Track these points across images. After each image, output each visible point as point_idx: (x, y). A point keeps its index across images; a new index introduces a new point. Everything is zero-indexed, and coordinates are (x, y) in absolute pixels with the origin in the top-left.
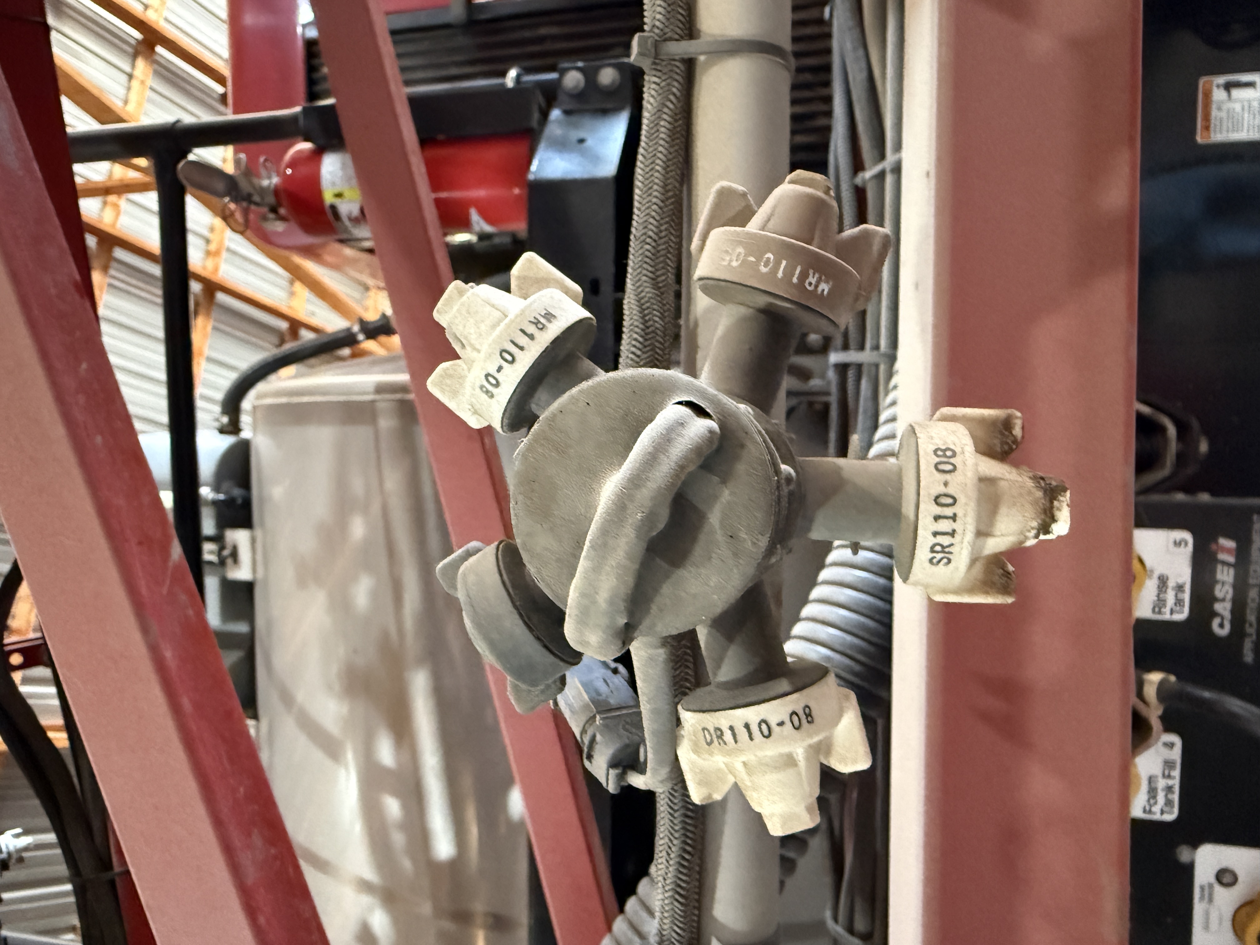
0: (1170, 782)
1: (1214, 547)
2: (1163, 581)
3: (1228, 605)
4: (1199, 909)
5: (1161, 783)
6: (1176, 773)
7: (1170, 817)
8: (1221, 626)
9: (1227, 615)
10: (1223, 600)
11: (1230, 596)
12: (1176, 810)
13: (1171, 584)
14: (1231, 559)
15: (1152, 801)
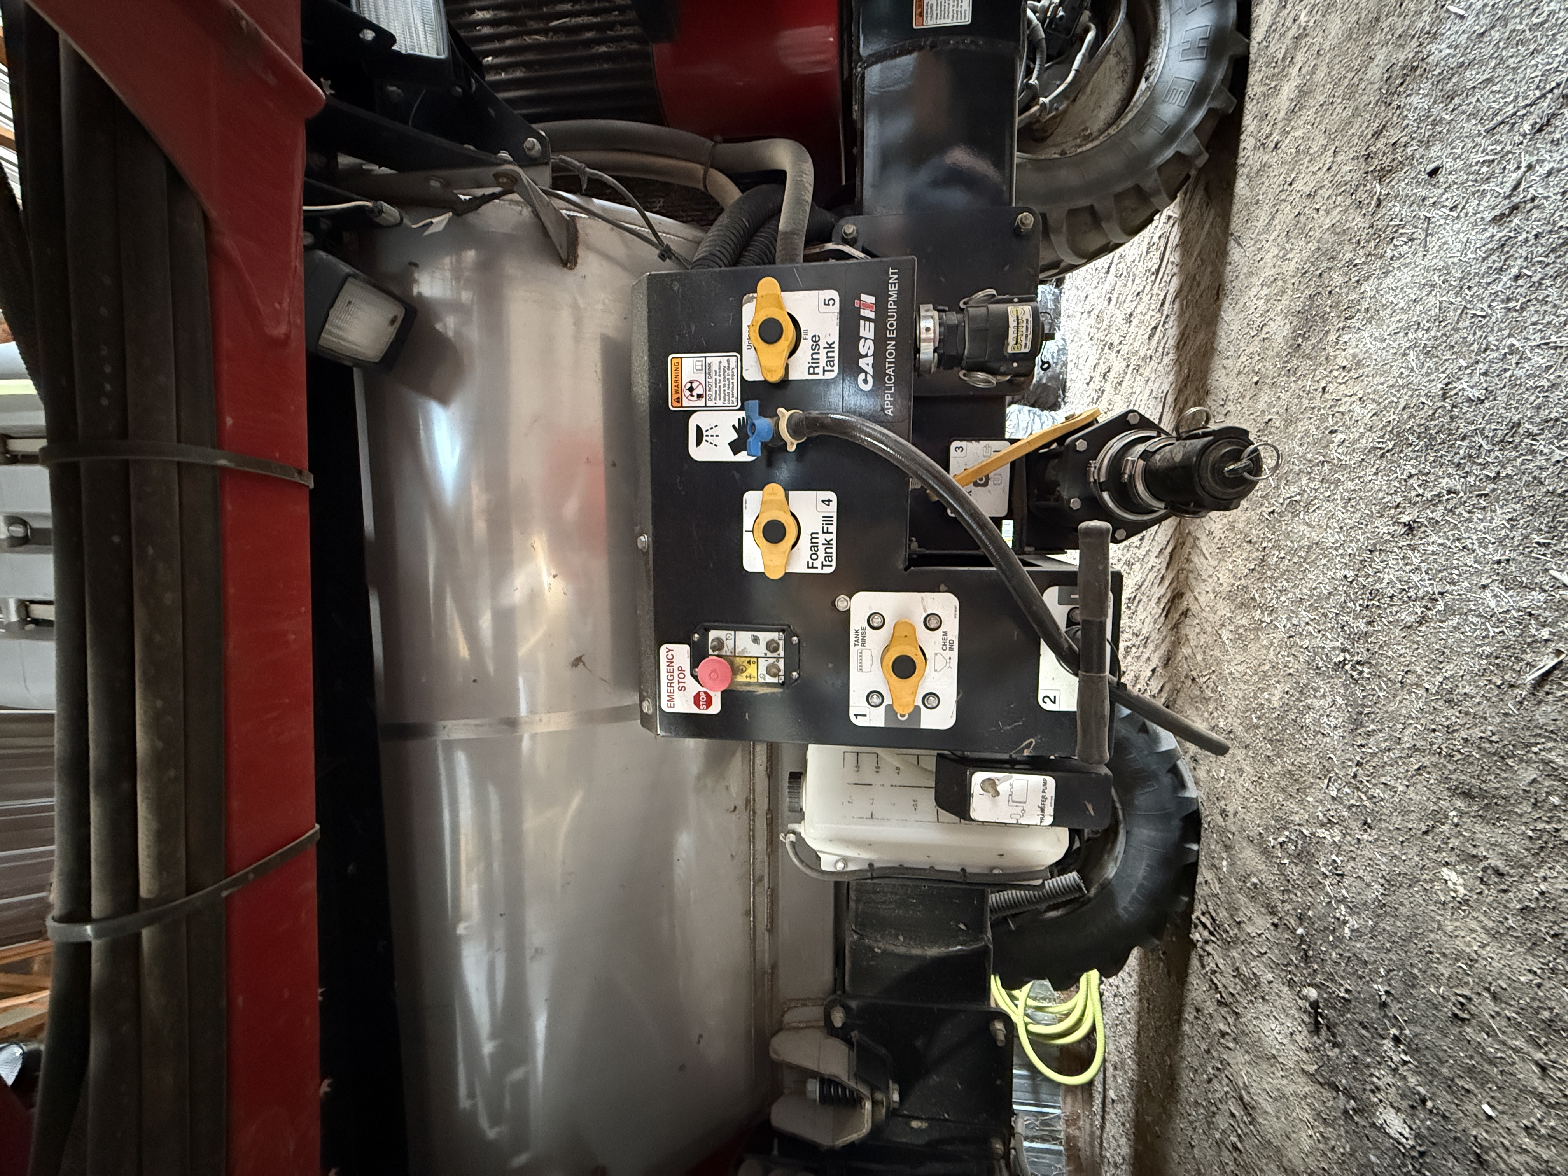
0: (828, 537)
1: (857, 304)
2: (816, 340)
3: (870, 360)
4: (854, 651)
5: (822, 538)
6: (833, 528)
7: (828, 570)
8: (865, 381)
9: (870, 370)
10: (866, 356)
11: (871, 352)
12: (834, 563)
13: (823, 344)
14: (872, 315)
15: (814, 557)
